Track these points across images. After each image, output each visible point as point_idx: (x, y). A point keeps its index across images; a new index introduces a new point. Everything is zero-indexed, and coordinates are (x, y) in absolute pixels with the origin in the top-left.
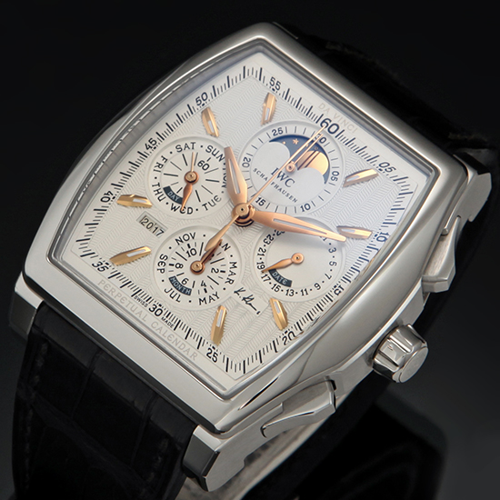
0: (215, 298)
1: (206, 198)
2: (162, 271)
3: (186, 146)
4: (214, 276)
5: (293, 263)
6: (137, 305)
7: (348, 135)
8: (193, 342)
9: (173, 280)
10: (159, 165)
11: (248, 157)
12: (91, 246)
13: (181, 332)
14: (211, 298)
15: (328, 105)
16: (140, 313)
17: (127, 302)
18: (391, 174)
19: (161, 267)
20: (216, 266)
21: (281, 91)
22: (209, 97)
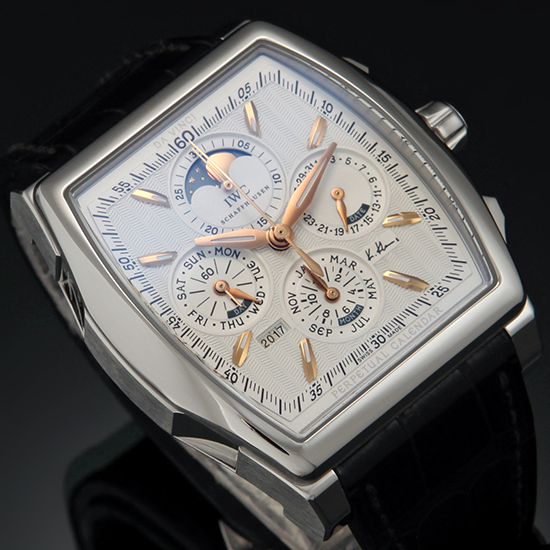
0: (370, 283)
1: (248, 276)
2: (329, 332)
3: (180, 289)
4: (344, 280)
5: (342, 200)
6: (368, 362)
7: (199, 123)
8: (421, 309)
9: (343, 322)
10: (199, 319)
11: (205, 227)
12: (289, 399)
13: (409, 320)
14: (370, 287)
15: (158, 139)
16: (378, 359)
17: (363, 371)
18: (253, 88)
19: (325, 332)
20: (332, 276)
21: (132, 183)
22: (126, 256)
